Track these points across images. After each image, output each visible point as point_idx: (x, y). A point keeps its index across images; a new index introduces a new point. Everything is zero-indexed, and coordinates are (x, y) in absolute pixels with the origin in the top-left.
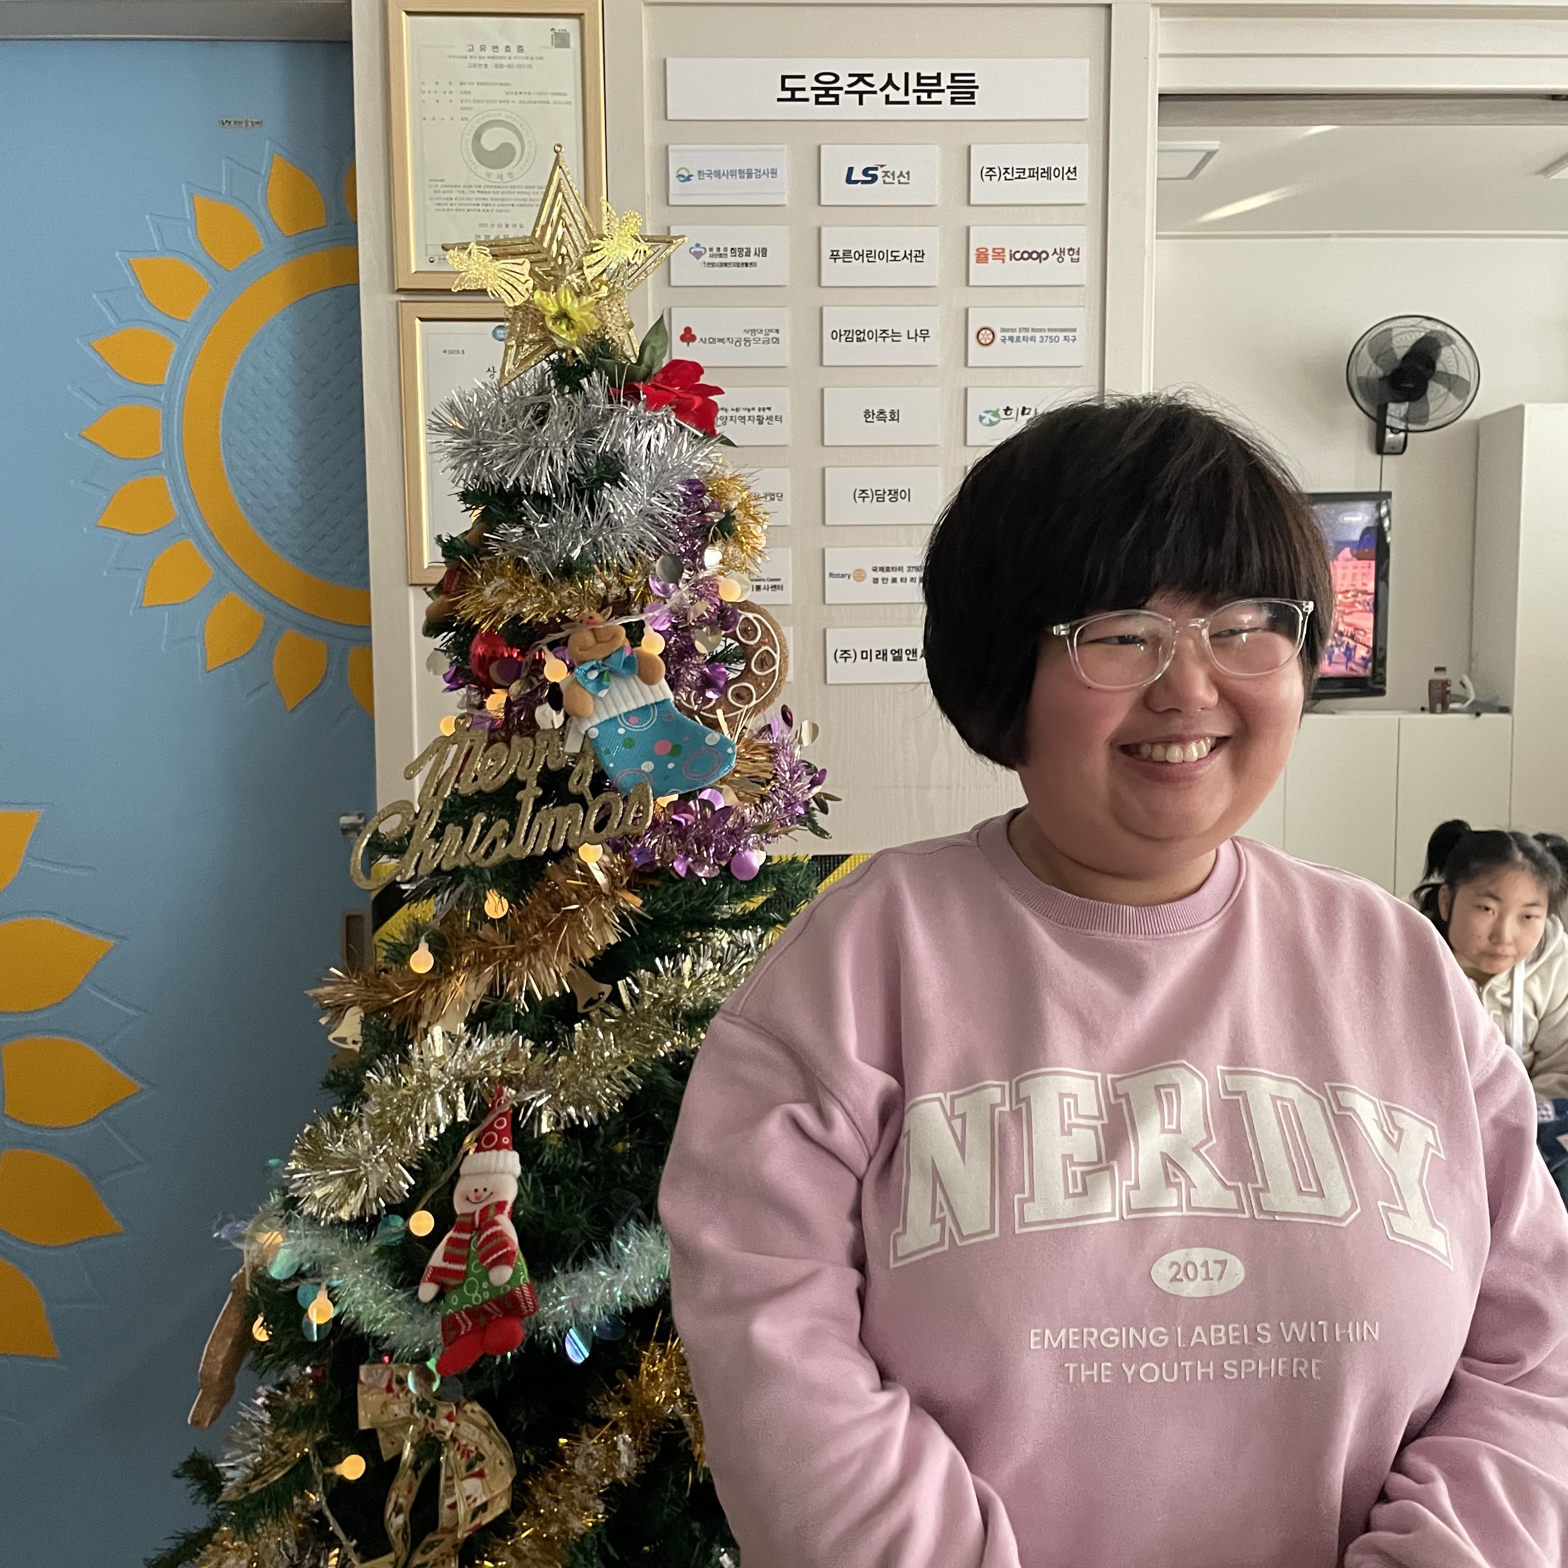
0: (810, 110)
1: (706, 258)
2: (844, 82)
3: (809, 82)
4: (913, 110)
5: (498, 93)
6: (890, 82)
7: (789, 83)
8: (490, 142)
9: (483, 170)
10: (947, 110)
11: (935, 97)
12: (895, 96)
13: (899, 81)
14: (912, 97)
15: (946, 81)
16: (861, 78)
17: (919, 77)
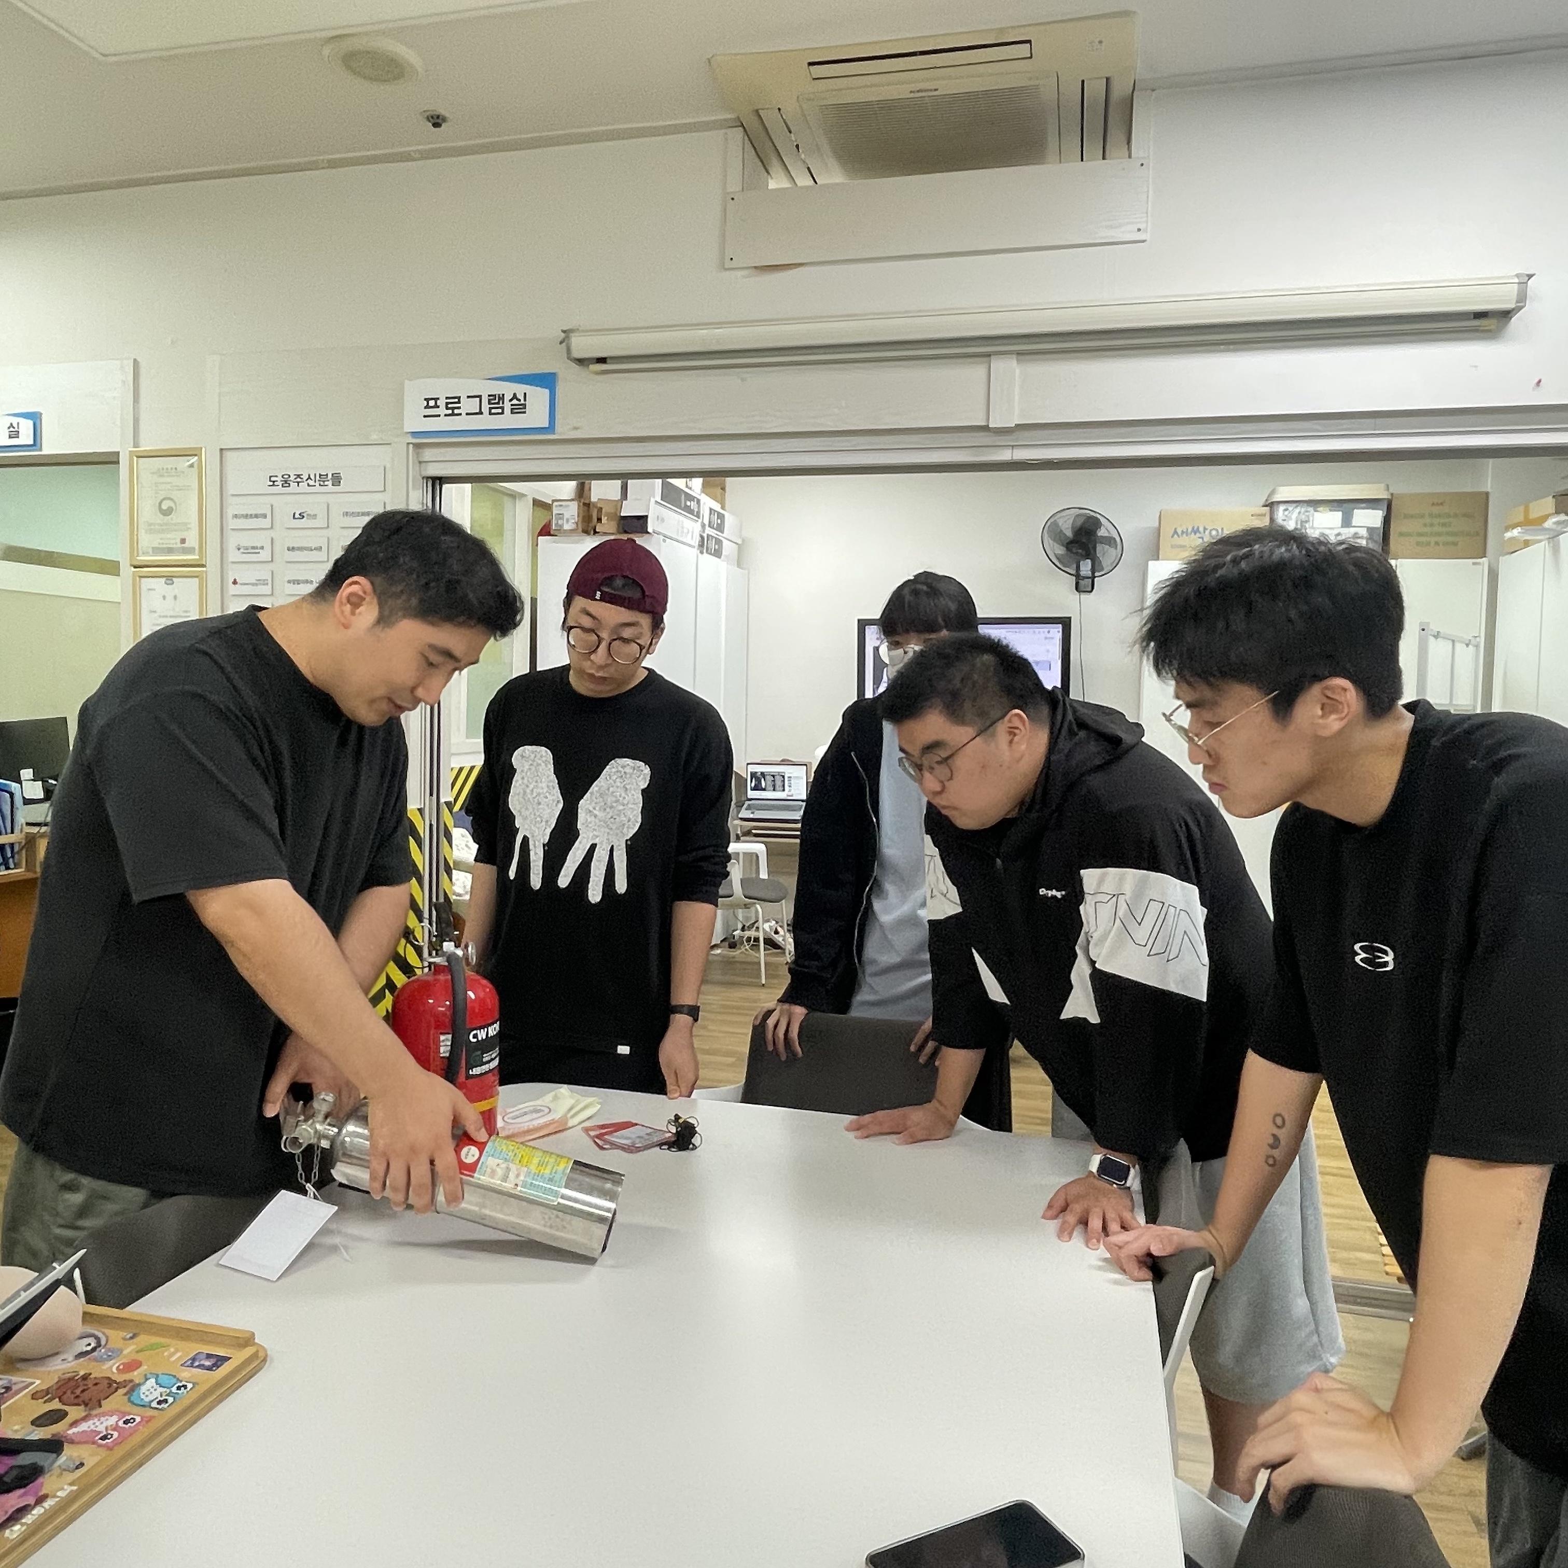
0: (279, 489)
1: (242, 550)
2: (292, 478)
3: (279, 479)
4: (318, 489)
5: (168, 486)
6: (309, 478)
7: (273, 479)
8: (164, 507)
9: (162, 516)
10: (330, 487)
11: (326, 483)
12: (311, 483)
13: (312, 477)
14: (317, 484)
15: (330, 476)
16: (299, 476)
17: (320, 475)
